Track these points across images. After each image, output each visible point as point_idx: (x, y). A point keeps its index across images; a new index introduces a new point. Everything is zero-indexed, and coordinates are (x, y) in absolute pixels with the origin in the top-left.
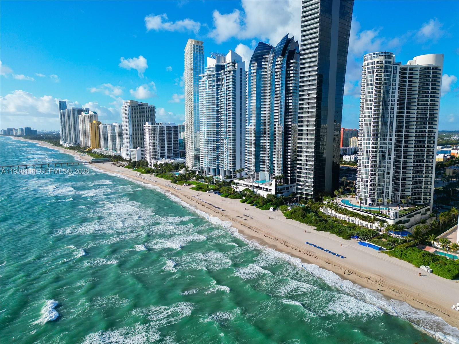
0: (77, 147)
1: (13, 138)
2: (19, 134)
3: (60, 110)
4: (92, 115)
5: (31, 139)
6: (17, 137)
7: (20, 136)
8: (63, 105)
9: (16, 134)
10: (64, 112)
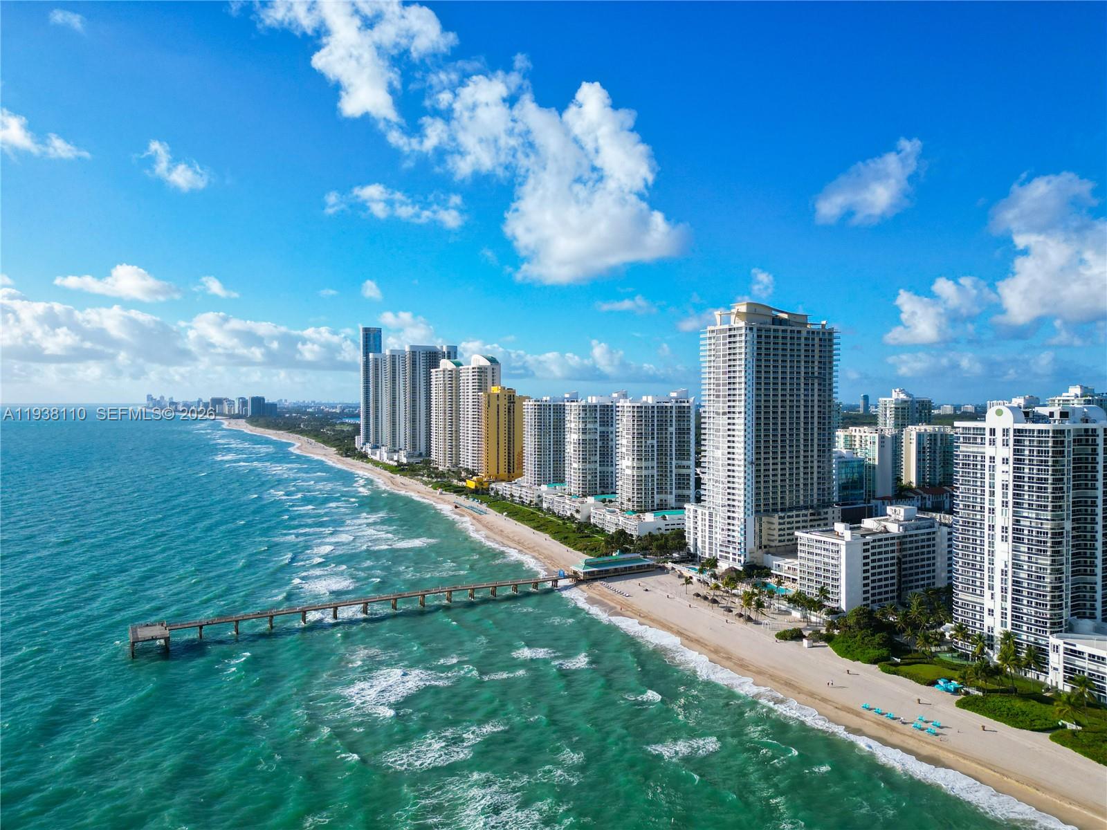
0: (418, 466)
1: (226, 424)
2: (237, 412)
3: (366, 355)
4: (486, 368)
5: (268, 426)
6: (233, 421)
7: (238, 417)
8: (372, 339)
9: (229, 411)
10: (376, 360)
